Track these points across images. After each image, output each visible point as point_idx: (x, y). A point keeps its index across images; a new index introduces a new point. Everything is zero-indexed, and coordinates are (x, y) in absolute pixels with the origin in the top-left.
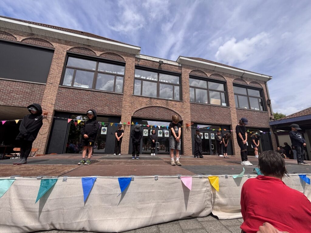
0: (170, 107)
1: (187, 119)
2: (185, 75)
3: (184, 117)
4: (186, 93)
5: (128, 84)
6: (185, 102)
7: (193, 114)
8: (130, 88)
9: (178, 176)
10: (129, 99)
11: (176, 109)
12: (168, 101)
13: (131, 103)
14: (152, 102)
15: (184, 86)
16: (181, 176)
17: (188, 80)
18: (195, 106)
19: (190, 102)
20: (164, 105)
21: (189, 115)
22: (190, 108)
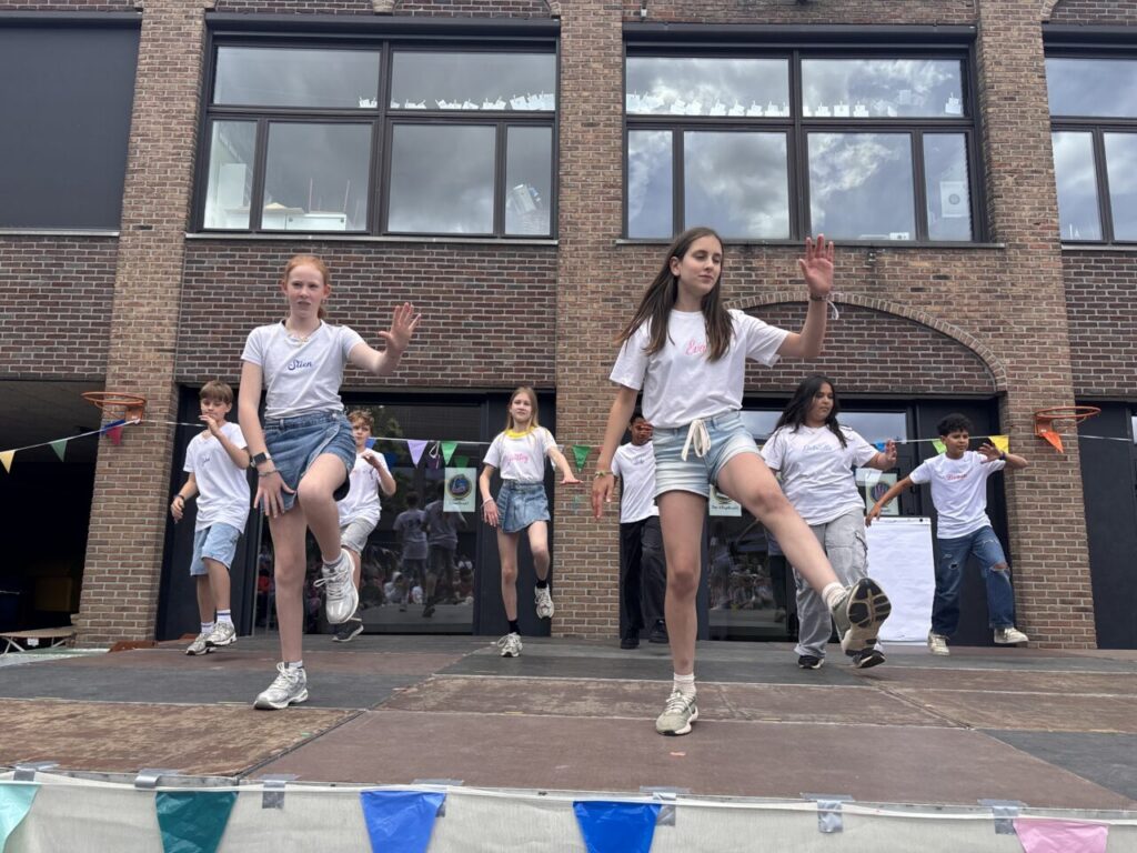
0: (898, 296)
1: (1039, 379)
2: (1008, 40)
3: (1012, 368)
4: (1027, 178)
5: (584, 167)
6: (1018, 247)
7: (1088, 338)
8: (602, 193)
9: (994, 811)
10: (595, 273)
11: (945, 308)
12: (880, 255)
13: (612, 300)
14: (756, 275)
15: (1006, 129)
16: (1014, 813)
17: (1036, 70)
18: (1106, 274)
19: (1064, 247)
20: (849, 290)
21: (1056, 343)
22: (1067, 293)
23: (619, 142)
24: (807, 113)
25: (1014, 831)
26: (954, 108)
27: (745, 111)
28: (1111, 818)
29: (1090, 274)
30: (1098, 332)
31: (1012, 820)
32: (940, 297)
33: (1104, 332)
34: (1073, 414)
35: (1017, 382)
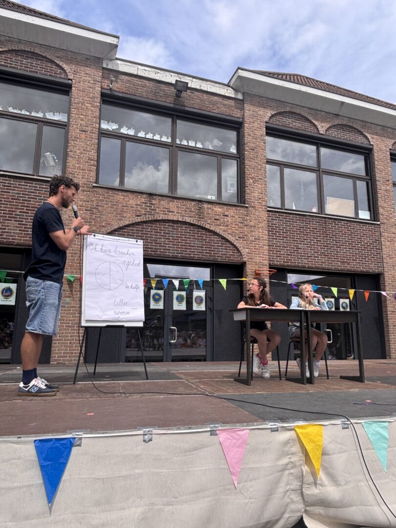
1: (257, 258)
2: (254, 127)
3: (249, 253)
4: (257, 181)
5: (79, 149)
6: (253, 207)
7: (274, 244)
8: (87, 162)
9: (210, 427)
10: (82, 197)
11: (226, 228)
12: (203, 204)
13: (89, 210)
14: (154, 207)
15: (251, 161)
16: (218, 427)
17: (262, 140)
18: (281, 220)
19: (268, 209)
20: (190, 217)
21: (264, 245)
22: (268, 226)
23: (97, 141)
24: (178, 142)
25: (217, 435)
26: (233, 150)
27: (153, 137)
28: (250, 426)
29: (276, 220)
30: (278, 242)
31: (216, 430)
32: (225, 223)
33: (280, 242)
34: (268, 272)
35: (250, 259)
